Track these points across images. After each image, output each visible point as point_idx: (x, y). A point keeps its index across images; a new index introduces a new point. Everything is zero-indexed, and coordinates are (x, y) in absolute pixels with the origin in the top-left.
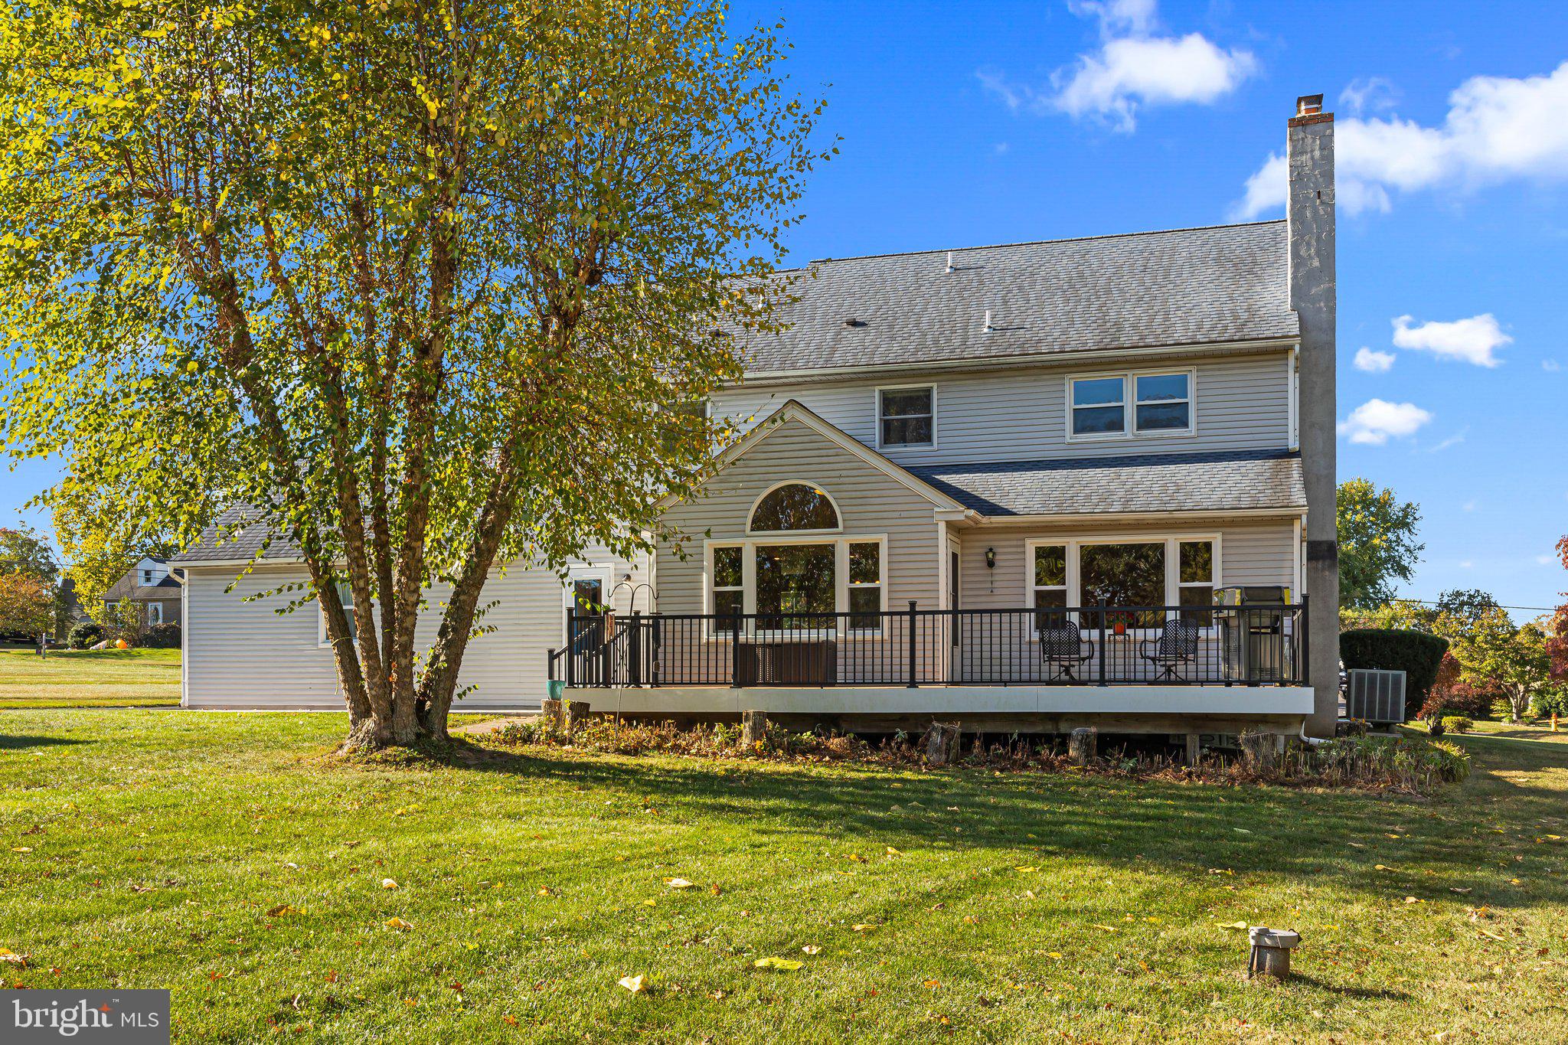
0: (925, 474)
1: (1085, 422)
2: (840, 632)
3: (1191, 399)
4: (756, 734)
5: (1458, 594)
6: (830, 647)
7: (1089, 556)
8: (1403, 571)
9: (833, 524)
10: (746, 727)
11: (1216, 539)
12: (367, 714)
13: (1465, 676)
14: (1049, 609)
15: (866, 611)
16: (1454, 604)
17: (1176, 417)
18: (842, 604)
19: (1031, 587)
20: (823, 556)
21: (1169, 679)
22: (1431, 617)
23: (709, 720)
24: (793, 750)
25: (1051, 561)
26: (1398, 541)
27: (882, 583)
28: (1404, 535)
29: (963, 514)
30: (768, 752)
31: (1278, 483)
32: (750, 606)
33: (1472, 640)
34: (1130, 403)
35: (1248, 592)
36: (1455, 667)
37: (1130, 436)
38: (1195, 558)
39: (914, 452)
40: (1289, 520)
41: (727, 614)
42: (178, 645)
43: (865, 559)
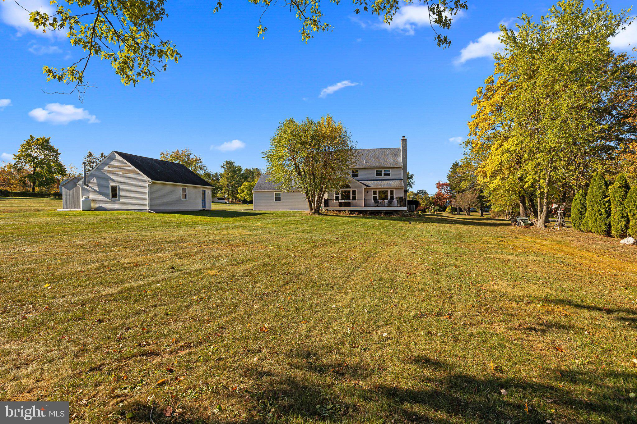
0: (358, 181)
1: (377, 175)
2: (351, 201)
3: (390, 173)
4: (348, 212)
5: (421, 191)
6: (350, 203)
7: (379, 192)
8: (411, 186)
9: (350, 188)
10: (347, 212)
11: (394, 190)
12: (312, 210)
13: (421, 205)
14: (375, 198)
15: (354, 198)
16: (420, 192)
17: (388, 175)
18: (351, 198)
19: (373, 195)
20: (349, 192)
21: (389, 206)
22: (416, 195)
23: (342, 211)
24: (353, 214)
25: (375, 193)
26: (410, 181)
27: (356, 195)
28: (411, 180)
29: (366, 187)
30: (350, 214)
31: (401, 184)
32: (340, 198)
33: (423, 199)
34: (383, 173)
35: (400, 197)
36: (420, 204)
37: (383, 177)
38: (392, 193)
39: (356, 178)
40: (402, 188)
41: (337, 198)
42: (252, 203)
43: (354, 192)
